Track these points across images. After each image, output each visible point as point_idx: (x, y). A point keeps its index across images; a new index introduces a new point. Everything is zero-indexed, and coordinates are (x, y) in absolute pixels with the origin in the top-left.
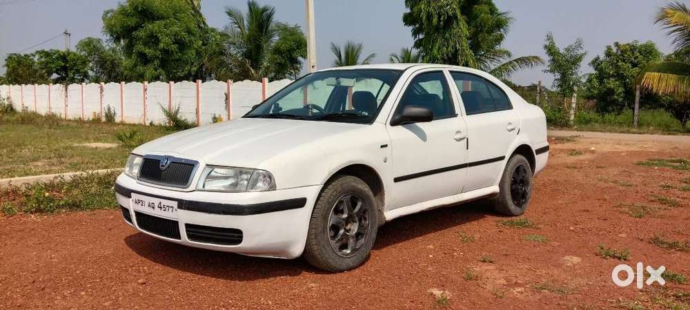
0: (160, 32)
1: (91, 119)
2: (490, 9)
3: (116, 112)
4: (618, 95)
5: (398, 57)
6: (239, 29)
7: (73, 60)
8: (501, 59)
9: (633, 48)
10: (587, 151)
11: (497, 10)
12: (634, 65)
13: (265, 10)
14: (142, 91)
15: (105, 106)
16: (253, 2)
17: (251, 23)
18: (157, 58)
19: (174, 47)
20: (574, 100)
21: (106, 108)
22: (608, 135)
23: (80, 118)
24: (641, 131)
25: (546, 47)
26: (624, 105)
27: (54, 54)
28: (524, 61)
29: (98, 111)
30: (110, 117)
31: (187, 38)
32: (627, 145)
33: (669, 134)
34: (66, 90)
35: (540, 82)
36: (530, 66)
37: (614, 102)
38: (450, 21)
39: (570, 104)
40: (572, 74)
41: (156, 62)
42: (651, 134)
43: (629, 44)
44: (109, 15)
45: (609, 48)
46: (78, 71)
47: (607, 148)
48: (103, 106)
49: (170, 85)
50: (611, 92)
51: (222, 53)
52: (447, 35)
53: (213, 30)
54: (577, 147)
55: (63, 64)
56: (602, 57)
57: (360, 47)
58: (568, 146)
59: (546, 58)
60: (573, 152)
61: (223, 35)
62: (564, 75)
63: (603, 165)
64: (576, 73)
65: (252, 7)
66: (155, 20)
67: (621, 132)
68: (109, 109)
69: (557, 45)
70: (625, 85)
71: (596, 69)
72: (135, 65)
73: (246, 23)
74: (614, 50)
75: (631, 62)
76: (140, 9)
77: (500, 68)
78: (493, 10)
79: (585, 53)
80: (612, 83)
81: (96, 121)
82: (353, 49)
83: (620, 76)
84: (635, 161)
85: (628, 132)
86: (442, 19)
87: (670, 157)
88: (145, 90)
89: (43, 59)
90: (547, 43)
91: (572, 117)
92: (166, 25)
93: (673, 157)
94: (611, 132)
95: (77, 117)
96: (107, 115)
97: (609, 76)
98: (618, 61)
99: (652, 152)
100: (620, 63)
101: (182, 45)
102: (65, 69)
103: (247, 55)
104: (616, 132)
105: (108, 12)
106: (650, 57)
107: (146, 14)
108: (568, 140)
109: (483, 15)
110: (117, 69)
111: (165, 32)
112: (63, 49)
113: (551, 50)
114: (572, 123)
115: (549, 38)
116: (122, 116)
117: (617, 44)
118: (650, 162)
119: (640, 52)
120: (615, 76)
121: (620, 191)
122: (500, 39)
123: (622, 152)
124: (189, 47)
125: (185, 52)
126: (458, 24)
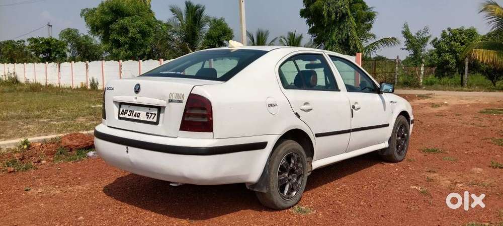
0: (129, 25)
1: (79, 87)
2: (363, 6)
3: (99, 82)
4: (452, 65)
5: (286, 38)
6: (180, 22)
7: (55, 44)
8: (368, 40)
9: (461, 32)
10: (443, 104)
11: (367, 6)
12: (462, 44)
13: (198, 7)
14: (119, 67)
15: (90, 77)
16: (189, 2)
17: (187, 17)
18: (126, 43)
19: (139, 36)
20: (422, 69)
21: (91, 80)
22: (447, 93)
23: (70, 87)
24: (471, 90)
25: (403, 32)
26: (455, 72)
27: (41, 40)
28: (385, 41)
29: (84, 81)
30: (94, 86)
31: (147, 28)
32: (467, 99)
33: (490, 91)
34: (59, 67)
35: (398, 57)
36: (390, 45)
37: (448, 70)
38: (344, 16)
39: (420, 71)
40: (421, 51)
41: (126, 46)
42: (477, 91)
43: (457, 29)
44: (85, 12)
45: (444, 32)
46: (59, 52)
47: (454, 102)
48: (88, 78)
49: (140, 63)
50: (447, 62)
51: (168, 39)
52: (342, 26)
53: (160, 22)
54: (435, 101)
55: (48, 47)
56: (439, 38)
57: (267, 33)
58: (427, 101)
59: (403, 40)
60: (433, 105)
61: (168, 25)
62: (416, 52)
63: (460, 114)
64: (424, 50)
65: (189, 5)
66: (124, 17)
67: (457, 91)
68: (93, 80)
69: (411, 31)
70: (456, 58)
71: (435, 47)
72: (111, 48)
73: (184, 17)
74: (448, 33)
75: (460, 42)
76: (114, 9)
77: (368, 46)
78: (364, 7)
79: (430, 36)
80: (447, 56)
81: (84, 88)
82: (262, 34)
83: (453, 52)
84: (478, 110)
85: (462, 90)
86: (338, 15)
87: (499, 107)
88: (121, 66)
89: (33, 44)
90: (404, 30)
91: (421, 81)
92: (133, 19)
93: (501, 107)
94: (449, 90)
95: (68, 86)
96: (91, 85)
97: (446, 52)
98: (451, 41)
99: (486, 104)
100: (453, 43)
101: (144, 34)
102: (49, 51)
103: (186, 40)
104: (453, 90)
105: (84, 10)
106: (473, 38)
107: (117, 12)
108: (427, 97)
109: (358, 10)
110: (90, 51)
111: (133, 25)
112: (47, 37)
113: (407, 34)
114: (421, 84)
115: (406, 26)
116: (103, 85)
117: (449, 29)
118: (488, 111)
119: (465, 35)
120: (449, 52)
121: (481, 130)
122: (370, 27)
123: (466, 105)
124: (149, 36)
125: (146, 38)
126: (349, 18)
